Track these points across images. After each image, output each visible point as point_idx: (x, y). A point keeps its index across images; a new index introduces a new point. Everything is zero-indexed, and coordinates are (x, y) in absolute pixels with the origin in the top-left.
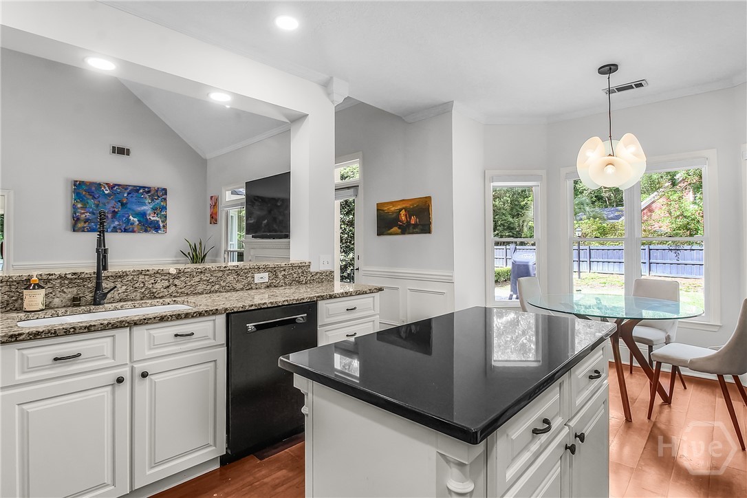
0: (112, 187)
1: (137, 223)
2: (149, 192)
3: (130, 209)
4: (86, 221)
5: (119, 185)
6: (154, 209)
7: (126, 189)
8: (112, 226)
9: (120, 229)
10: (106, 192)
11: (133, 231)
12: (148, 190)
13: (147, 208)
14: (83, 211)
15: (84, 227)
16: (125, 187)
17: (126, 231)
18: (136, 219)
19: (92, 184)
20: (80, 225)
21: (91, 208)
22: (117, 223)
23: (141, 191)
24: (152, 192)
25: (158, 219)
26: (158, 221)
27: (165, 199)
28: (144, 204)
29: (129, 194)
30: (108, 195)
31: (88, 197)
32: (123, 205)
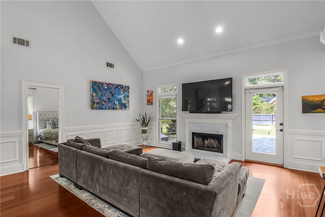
0: (108, 85)
1: (118, 104)
2: (122, 88)
3: (115, 97)
4: (98, 103)
5: (111, 84)
6: (124, 97)
7: (113, 86)
8: (108, 106)
9: (111, 108)
10: (106, 88)
11: (116, 109)
12: (122, 87)
13: (121, 96)
14: (96, 98)
15: (96, 107)
16: (113, 85)
17: (113, 109)
18: (117, 103)
19: (100, 83)
20: (95, 106)
21: (99, 96)
22: (110, 104)
23: (119, 87)
24: (124, 88)
25: (126, 102)
26: (126, 103)
27: (129, 92)
28: (120, 94)
29: (115, 89)
30: (106, 89)
31: (98, 90)
32: (112, 95)
